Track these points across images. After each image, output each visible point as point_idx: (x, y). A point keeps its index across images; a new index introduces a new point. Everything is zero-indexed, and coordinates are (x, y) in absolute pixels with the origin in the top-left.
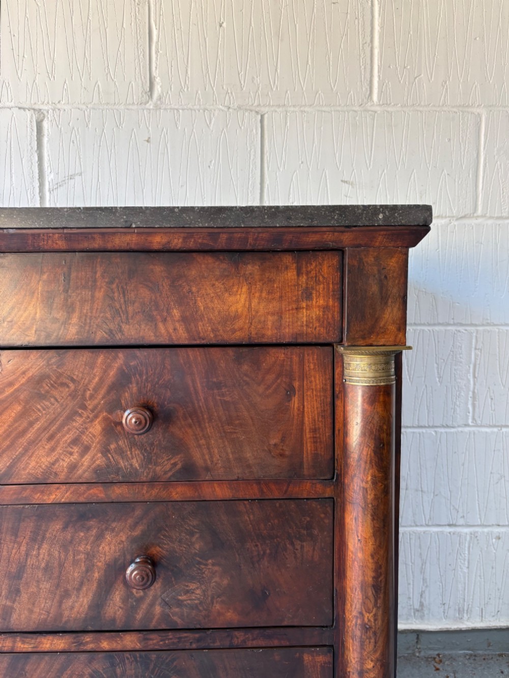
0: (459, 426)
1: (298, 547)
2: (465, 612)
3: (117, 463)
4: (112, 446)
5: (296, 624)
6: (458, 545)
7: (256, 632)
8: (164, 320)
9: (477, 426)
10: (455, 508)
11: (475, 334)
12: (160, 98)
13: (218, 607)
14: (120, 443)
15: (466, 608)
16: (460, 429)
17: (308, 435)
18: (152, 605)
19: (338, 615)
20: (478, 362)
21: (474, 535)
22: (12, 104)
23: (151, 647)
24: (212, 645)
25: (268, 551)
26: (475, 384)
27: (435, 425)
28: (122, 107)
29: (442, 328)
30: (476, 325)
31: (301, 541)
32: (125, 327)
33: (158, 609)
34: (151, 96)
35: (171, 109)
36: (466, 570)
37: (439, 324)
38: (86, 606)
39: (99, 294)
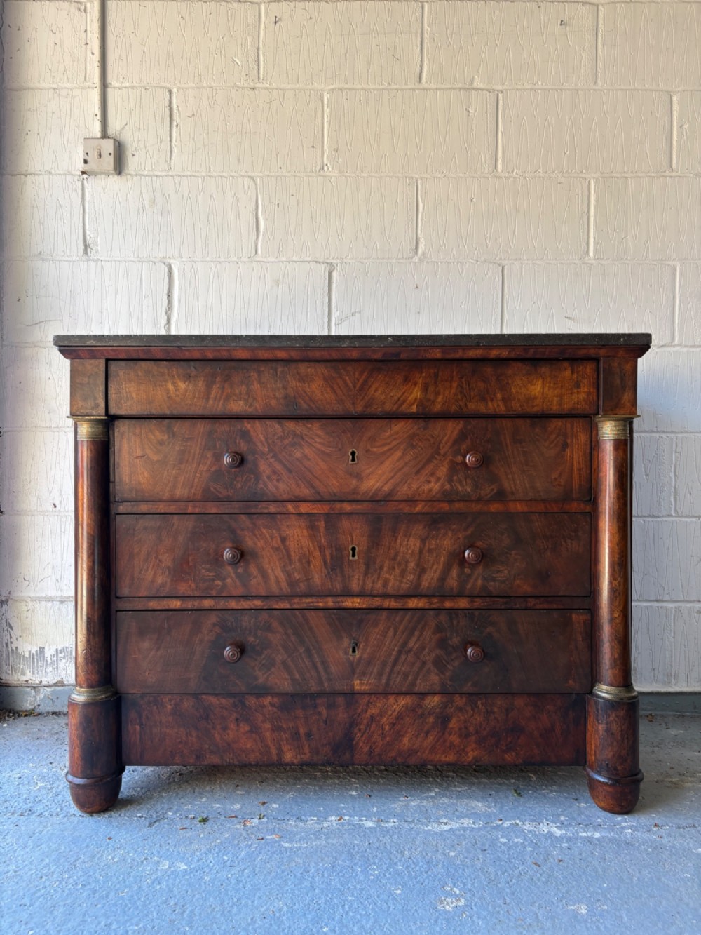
0: (663, 516)
1: (569, 544)
2: (673, 677)
3: (457, 488)
4: (455, 478)
5: (567, 594)
6: (665, 618)
7: (542, 599)
8: (492, 400)
9: (678, 516)
10: (661, 586)
11: (675, 440)
12: (424, 254)
13: (518, 582)
14: (459, 476)
15: (673, 674)
16: (664, 519)
17: (576, 472)
18: (476, 580)
19: (594, 589)
20: (678, 463)
21: (678, 610)
22: (310, 259)
23: (475, 607)
24: (514, 607)
25: (550, 546)
26: (676, 481)
27: (644, 514)
28: (394, 261)
29: (648, 435)
30: (676, 433)
31: (571, 540)
32: (469, 405)
33: (480, 582)
34: (416, 253)
35: (432, 262)
36: (672, 640)
37: (645, 432)
38: (435, 579)
39: (455, 385)
